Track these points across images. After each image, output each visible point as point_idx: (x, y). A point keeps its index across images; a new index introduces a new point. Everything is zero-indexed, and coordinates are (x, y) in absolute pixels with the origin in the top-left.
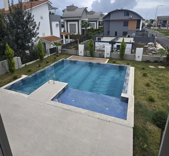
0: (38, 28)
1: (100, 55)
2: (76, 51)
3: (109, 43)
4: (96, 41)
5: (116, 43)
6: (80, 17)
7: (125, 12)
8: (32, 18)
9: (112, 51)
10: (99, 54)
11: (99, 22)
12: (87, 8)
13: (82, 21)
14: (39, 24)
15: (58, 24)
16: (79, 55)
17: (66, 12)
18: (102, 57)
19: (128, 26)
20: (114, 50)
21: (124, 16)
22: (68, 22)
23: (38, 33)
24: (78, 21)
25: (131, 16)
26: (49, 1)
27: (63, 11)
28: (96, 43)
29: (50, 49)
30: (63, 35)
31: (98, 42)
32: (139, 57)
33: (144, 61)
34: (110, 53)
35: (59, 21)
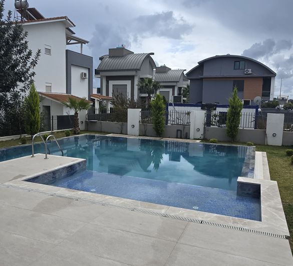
0: (34, 63)
1: (179, 132)
2: (122, 125)
3: (200, 108)
4: (171, 105)
5: (217, 108)
6: (137, 70)
7: (235, 62)
8: (22, 39)
9: (208, 123)
10: (178, 130)
11: (180, 89)
12: (153, 54)
13: (142, 79)
14: (38, 55)
15: (85, 74)
16: (129, 133)
17: (107, 59)
18: (183, 136)
19: (243, 90)
20: (214, 120)
21: (234, 69)
22: (110, 81)
23: (33, 74)
24: (131, 78)
25: (249, 70)
27: (101, 59)
28: (169, 107)
29: (58, 117)
30: (96, 99)
31: (176, 105)
32: (274, 135)
33: (288, 146)
34: (205, 128)
35: (89, 69)
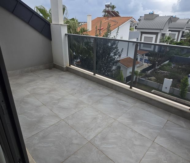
0: (120, 55)
2: (159, 86)
11: (183, 32)
16: (162, 90)
22: (143, 34)
24: (156, 34)
26: (133, 18)
27: (139, 20)
30: (139, 55)
